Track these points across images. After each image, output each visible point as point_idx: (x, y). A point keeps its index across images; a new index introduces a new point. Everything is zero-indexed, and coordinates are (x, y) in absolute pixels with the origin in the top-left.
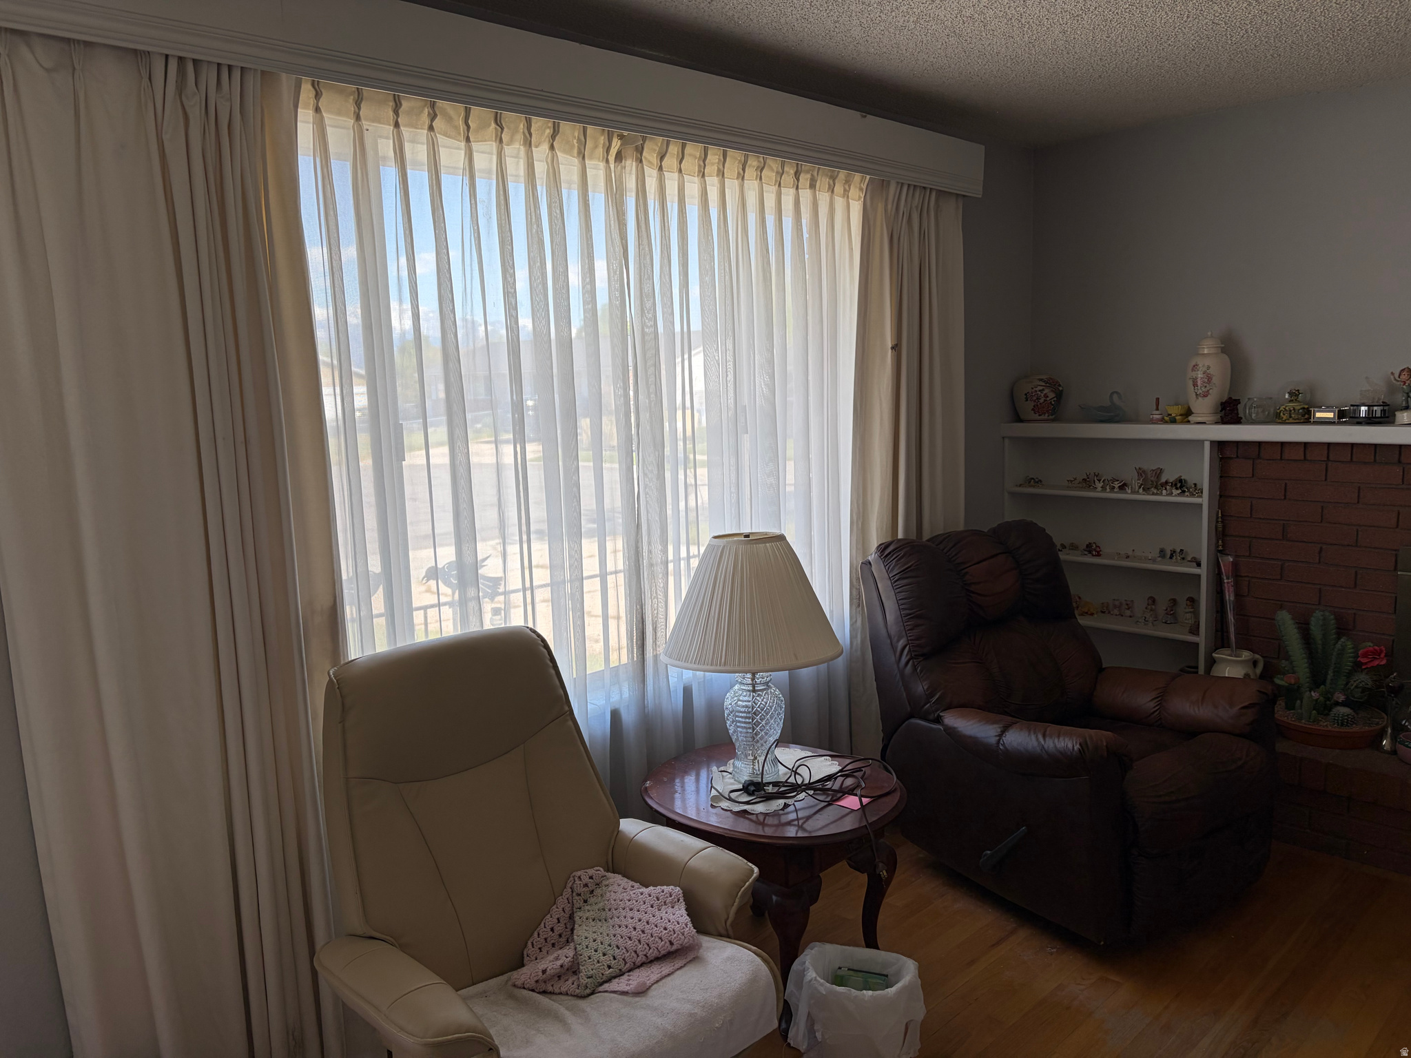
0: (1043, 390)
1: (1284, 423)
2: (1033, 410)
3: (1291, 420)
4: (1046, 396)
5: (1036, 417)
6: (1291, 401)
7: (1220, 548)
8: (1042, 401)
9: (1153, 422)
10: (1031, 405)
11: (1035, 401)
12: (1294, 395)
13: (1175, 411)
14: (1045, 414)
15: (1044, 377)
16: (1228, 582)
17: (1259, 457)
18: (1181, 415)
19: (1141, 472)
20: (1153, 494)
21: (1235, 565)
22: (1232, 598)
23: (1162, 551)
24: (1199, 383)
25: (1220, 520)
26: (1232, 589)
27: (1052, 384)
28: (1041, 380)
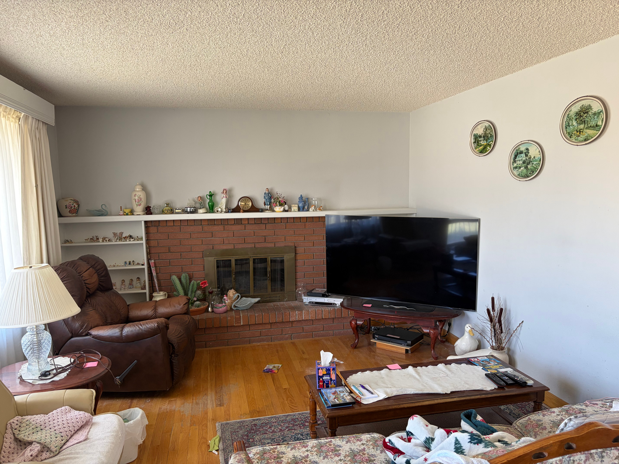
0: (73, 204)
1: (166, 214)
2: (69, 212)
3: (168, 213)
4: (74, 206)
5: (71, 215)
6: (166, 207)
7: (149, 258)
8: (73, 208)
9: (120, 215)
10: (69, 210)
11: (70, 208)
12: (168, 205)
13: (127, 211)
14: (74, 213)
15: (72, 199)
16: (153, 269)
17: (159, 226)
18: (129, 212)
19: (115, 234)
20: (124, 241)
21: (155, 263)
22: (155, 275)
23: (126, 262)
24: (137, 200)
25: (148, 248)
26: (155, 271)
27: (77, 202)
28: (71, 200)
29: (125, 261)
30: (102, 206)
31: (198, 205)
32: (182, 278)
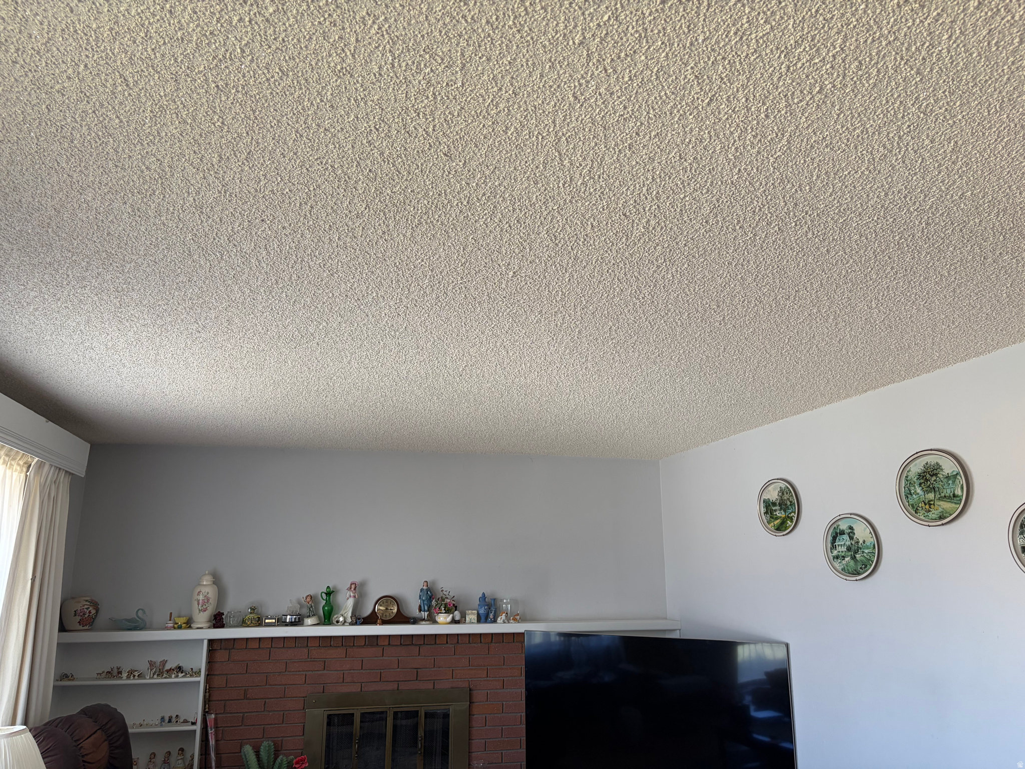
0: (88, 608)
1: (248, 626)
2: (79, 622)
3: (252, 625)
4: (90, 612)
5: (81, 627)
6: (251, 613)
7: (207, 710)
8: (86, 616)
9: (167, 628)
10: (78, 618)
11: (81, 616)
12: (253, 609)
13: (181, 621)
14: (86, 625)
15: (86, 599)
16: (211, 732)
17: (233, 648)
18: (184, 623)
19: (152, 664)
20: (166, 678)
21: (216, 719)
22: (213, 743)
23: (163, 719)
24: (201, 601)
25: (207, 691)
26: (213, 737)
27: (95, 605)
28: (87, 601)
29: (162, 715)
30: (137, 612)
31: (305, 611)
32: (262, 750)
